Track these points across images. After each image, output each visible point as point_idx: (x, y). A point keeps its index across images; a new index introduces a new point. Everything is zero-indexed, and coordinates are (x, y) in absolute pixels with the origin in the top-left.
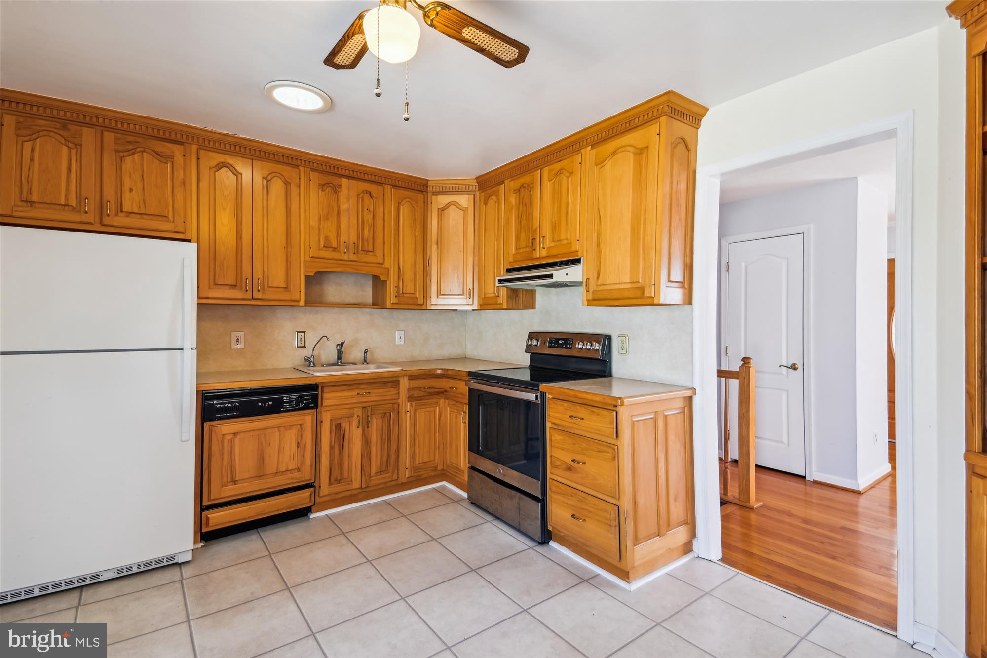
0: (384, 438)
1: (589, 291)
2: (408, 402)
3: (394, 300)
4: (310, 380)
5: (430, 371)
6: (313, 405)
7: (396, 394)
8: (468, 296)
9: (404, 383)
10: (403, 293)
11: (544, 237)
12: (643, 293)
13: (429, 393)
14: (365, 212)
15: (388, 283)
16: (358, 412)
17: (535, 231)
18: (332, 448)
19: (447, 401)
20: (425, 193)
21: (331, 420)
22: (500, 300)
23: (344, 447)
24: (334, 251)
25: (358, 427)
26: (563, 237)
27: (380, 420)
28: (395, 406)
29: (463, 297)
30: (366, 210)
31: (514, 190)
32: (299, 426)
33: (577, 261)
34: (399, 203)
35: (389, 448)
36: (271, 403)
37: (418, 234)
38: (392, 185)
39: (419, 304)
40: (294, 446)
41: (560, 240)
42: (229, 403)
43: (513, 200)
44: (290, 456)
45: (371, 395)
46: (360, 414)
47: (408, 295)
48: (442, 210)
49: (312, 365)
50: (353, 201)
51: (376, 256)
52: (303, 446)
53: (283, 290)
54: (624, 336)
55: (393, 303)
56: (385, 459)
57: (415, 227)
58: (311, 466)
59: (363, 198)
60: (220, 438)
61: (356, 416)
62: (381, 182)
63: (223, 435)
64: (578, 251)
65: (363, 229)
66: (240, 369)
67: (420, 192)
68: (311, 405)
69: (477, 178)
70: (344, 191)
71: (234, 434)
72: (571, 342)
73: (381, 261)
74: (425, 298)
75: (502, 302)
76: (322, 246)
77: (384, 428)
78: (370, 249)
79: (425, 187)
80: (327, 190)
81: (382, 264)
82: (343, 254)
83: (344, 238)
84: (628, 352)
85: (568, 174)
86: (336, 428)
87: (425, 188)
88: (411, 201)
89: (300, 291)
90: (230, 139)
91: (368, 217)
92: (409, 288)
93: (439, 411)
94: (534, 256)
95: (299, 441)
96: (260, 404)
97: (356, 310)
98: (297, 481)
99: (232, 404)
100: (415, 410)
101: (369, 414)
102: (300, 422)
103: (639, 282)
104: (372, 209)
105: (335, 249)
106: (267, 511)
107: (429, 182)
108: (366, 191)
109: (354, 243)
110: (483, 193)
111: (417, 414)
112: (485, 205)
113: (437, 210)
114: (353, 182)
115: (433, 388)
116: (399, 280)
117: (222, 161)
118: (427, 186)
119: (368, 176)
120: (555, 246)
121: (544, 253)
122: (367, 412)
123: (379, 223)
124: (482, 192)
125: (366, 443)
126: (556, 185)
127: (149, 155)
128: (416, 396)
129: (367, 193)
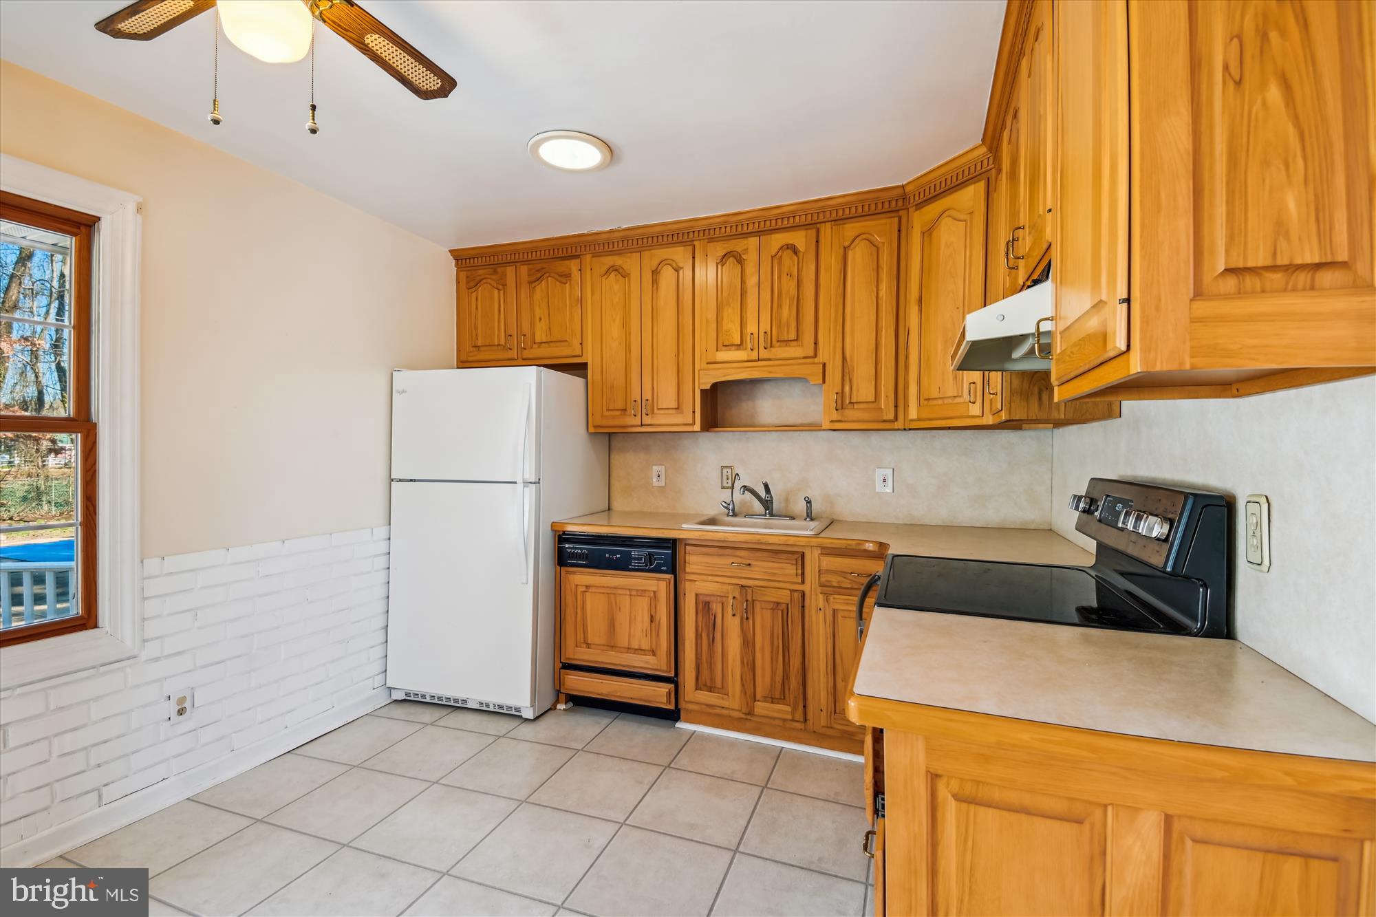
2: (821, 593)
3: (834, 416)
4: (663, 533)
5: (858, 544)
6: (665, 568)
8: (969, 399)
9: (813, 558)
10: (850, 403)
11: (1024, 228)
14: (785, 278)
15: (823, 388)
16: (734, 591)
18: (698, 636)
20: (901, 212)
21: (698, 595)
23: (715, 640)
24: (736, 350)
25: (734, 615)
27: (768, 614)
28: (798, 595)
30: (785, 275)
32: (650, 593)
34: (845, 248)
35: (786, 664)
36: (618, 556)
37: (883, 293)
38: (837, 220)
39: (887, 422)
40: (647, 619)
42: (578, 548)
44: (643, 630)
45: (753, 569)
46: (737, 596)
48: (929, 233)
49: (731, 514)
50: (765, 269)
51: (803, 346)
52: (657, 623)
53: (674, 411)
54: (1257, 500)
55: (832, 421)
56: (779, 678)
58: (669, 651)
59: (781, 259)
60: (573, 587)
61: (731, 597)
62: (814, 223)
63: (577, 585)
65: (780, 306)
66: (661, 511)
67: (890, 215)
68: (663, 568)
69: (983, 141)
70: (751, 258)
71: (587, 587)
73: (813, 354)
74: (901, 408)
77: (776, 627)
78: (793, 336)
79: (900, 201)
80: (729, 264)
81: (814, 357)
82: (750, 351)
83: (751, 327)
84: (1266, 562)
86: (703, 609)
87: (900, 203)
88: (870, 237)
89: (695, 411)
90: (617, 235)
91: (790, 286)
92: (864, 393)
95: (653, 613)
96: (607, 555)
97: (805, 435)
98: (650, 667)
99: (582, 551)
100: (835, 611)
102: (651, 588)
104: (795, 273)
105: (738, 347)
106: (618, 694)
107: (907, 189)
108: (787, 245)
109: (766, 332)
111: (840, 617)
114: (765, 238)
116: (844, 381)
117: (611, 263)
118: (905, 198)
119: (789, 221)
122: (746, 595)
125: (748, 644)
127: (553, 279)
128: (834, 585)
129: (788, 248)
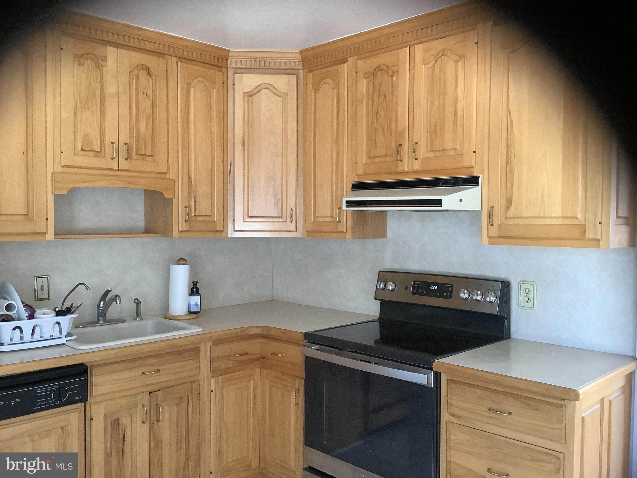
0: (180, 434)
1: (492, 225)
2: (212, 377)
3: (183, 226)
5: (243, 331)
6: (80, 397)
7: (196, 368)
8: (289, 219)
9: (206, 350)
10: (195, 216)
11: (417, 143)
12: (584, 233)
13: (241, 361)
14: (141, 97)
15: (175, 201)
16: (144, 399)
17: (401, 134)
18: (107, 455)
19: (265, 372)
20: (223, 69)
21: (105, 416)
22: (342, 227)
24: (95, 156)
25: (144, 422)
26: (449, 144)
27: (174, 409)
28: (195, 384)
29: (280, 220)
30: (142, 94)
31: (365, 74)
32: (60, 430)
33: (473, 181)
34: (188, 84)
36: (18, 400)
38: (179, 58)
39: (217, 231)
41: (443, 150)
43: (363, 86)
45: (161, 373)
46: (146, 403)
47: (202, 219)
48: (250, 95)
50: (123, 81)
51: (156, 161)
53: (21, 218)
54: (530, 282)
55: (181, 231)
57: (211, 119)
59: (137, 76)
61: (140, 406)
62: (164, 52)
64: (474, 167)
65: (138, 122)
67: (218, 69)
68: (77, 398)
69: (301, 52)
70: (111, 65)
72: (450, 289)
73: (164, 170)
74: (226, 221)
75: (345, 231)
76: (80, 149)
78: (149, 152)
79: (224, 60)
80: (86, 64)
81: (165, 174)
82: (110, 160)
83: (111, 136)
84: (536, 306)
85: (456, 58)
86: (112, 427)
87: (224, 63)
88: (204, 81)
89: (47, 219)
91: (146, 105)
92: (204, 208)
93: (254, 386)
94: (400, 169)
96: (2, 404)
100: (222, 389)
101: (159, 402)
102: (62, 424)
103: (576, 217)
104: (150, 93)
105: (98, 153)
107: (230, 54)
108: (142, 65)
109: (126, 144)
110: (311, 74)
111: (225, 392)
112: (315, 91)
113: (242, 95)
114: (123, 52)
115: (246, 354)
116: (189, 197)
118: (227, 60)
119: (145, 43)
120: (435, 157)
121: (417, 166)
122: (157, 399)
123: (161, 115)
124: (309, 72)
125: (156, 443)
126: (437, 71)
128: (223, 367)
129: (143, 69)
